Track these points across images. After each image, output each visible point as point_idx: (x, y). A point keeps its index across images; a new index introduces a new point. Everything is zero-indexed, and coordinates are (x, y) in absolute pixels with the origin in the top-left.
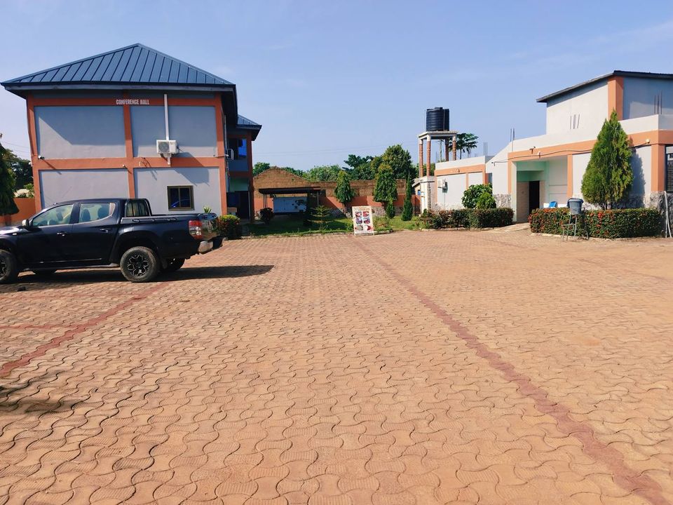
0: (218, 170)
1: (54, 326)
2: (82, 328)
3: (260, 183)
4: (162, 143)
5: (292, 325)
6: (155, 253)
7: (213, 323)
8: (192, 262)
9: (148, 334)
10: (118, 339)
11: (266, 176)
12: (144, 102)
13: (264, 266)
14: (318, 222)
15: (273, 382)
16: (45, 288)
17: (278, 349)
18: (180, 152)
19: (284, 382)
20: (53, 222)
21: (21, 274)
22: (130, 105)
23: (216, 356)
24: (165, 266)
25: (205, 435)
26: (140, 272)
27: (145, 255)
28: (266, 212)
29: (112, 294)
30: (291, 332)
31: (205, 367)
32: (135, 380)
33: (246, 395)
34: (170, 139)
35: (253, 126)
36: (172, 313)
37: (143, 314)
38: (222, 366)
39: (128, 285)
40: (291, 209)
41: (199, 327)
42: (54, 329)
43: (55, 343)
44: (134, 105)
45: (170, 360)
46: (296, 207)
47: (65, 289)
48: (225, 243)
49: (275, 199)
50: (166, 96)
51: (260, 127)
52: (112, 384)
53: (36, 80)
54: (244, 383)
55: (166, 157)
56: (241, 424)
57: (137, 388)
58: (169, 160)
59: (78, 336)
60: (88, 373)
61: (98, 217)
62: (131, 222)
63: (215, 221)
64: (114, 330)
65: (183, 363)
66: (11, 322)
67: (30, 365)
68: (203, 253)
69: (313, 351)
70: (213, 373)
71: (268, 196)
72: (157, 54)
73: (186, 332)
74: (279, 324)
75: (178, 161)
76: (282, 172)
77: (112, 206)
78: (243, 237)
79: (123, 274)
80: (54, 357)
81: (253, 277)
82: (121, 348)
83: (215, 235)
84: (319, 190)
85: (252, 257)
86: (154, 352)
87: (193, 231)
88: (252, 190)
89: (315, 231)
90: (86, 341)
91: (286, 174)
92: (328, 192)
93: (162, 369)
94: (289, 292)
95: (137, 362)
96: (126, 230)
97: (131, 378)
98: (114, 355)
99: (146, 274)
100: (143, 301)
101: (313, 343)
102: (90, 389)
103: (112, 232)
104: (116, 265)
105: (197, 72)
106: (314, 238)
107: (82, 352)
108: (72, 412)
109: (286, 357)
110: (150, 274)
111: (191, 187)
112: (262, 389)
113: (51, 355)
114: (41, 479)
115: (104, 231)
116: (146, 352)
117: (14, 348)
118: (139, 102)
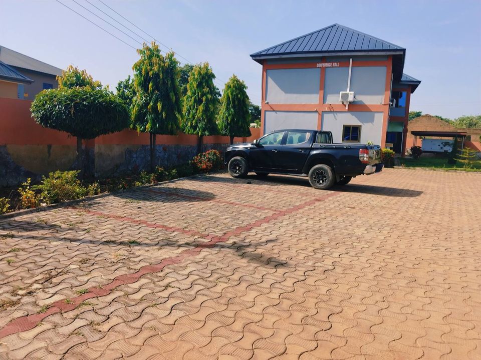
0: (382, 115)
1: (266, 209)
2: (283, 213)
3: (413, 126)
4: (344, 94)
5: (443, 243)
6: (333, 170)
7: (374, 228)
8: (356, 180)
9: (326, 226)
10: (305, 225)
11: (418, 121)
12: (335, 65)
13: (414, 191)
14: (463, 161)
15: (429, 288)
16: (262, 184)
17: (431, 262)
18: (356, 100)
19: (439, 291)
20: (271, 143)
21: (249, 174)
22: (326, 67)
23: (377, 254)
24: (338, 180)
25: (372, 317)
26: (321, 182)
27: (326, 171)
28: (415, 150)
29: (302, 194)
30: (443, 249)
31: (369, 261)
32: (317, 258)
33: (405, 293)
34: (350, 91)
35: (413, 81)
36: (342, 215)
37: (322, 211)
38: (383, 264)
39: (312, 190)
40: (437, 149)
41: (363, 229)
42: (266, 211)
43: (267, 220)
44: (328, 67)
45: (342, 249)
46: (442, 148)
47: (273, 187)
48: (384, 169)
49: (424, 139)
50: (351, 60)
51: (420, 82)
52: (301, 257)
53: (270, 52)
54: (402, 283)
55: (345, 104)
56: (402, 317)
57: (319, 264)
58: (347, 106)
59: (280, 218)
60: (286, 245)
61: (297, 142)
62: (319, 147)
63: (379, 152)
64: (303, 219)
65: (352, 253)
66: (243, 202)
67: (252, 231)
68: (367, 174)
69: (465, 270)
70: (376, 267)
71: (418, 137)
72: (348, 30)
73: (353, 231)
74: (430, 240)
75: (354, 107)
76: (432, 119)
77: (308, 135)
78: (395, 167)
79: (310, 182)
80: (266, 229)
81: (405, 199)
82: (307, 232)
83: (377, 162)
84: (465, 136)
85: (403, 183)
86: (330, 240)
87: (362, 157)
88: (406, 131)
89: (460, 169)
90: (285, 222)
91: (436, 121)
92: (473, 138)
93: (336, 255)
94: (438, 215)
95: (318, 245)
96: (315, 152)
97: (315, 256)
98: (303, 236)
99: (325, 184)
100: (322, 203)
101: (465, 263)
102: (288, 256)
103: (305, 153)
104: (305, 175)
105: (377, 41)
106: (458, 174)
107: (282, 230)
108: (275, 270)
109: (440, 270)
110: (328, 184)
111: (360, 126)
112: (420, 292)
113: (264, 227)
114: (254, 313)
115: (301, 151)
116: (325, 239)
117: (244, 218)
118: (332, 65)
